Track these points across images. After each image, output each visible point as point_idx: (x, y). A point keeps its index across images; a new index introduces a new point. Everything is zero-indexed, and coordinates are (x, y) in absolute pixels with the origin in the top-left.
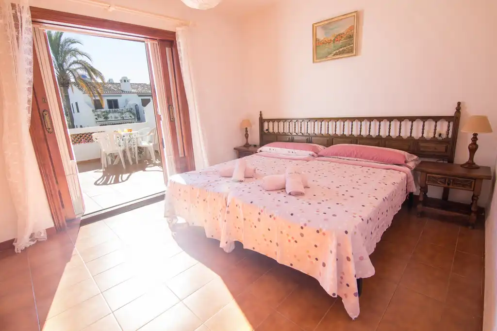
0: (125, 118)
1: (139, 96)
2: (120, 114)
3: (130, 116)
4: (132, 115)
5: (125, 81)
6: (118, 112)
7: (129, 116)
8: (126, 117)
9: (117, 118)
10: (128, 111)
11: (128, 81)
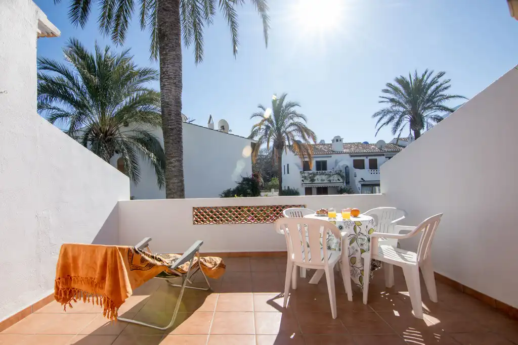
0: (331, 182)
1: (351, 156)
2: (327, 176)
3: (339, 180)
4: (340, 178)
5: (337, 141)
7: (337, 179)
8: (333, 180)
9: (324, 181)
10: (337, 174)
11: (340, 140)
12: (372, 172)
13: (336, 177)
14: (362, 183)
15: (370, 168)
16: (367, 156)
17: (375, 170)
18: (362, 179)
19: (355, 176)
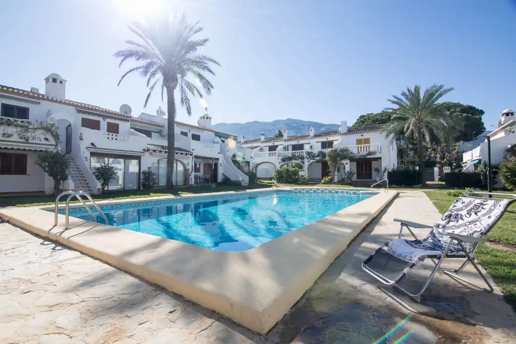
0: (30, 141)
1: (79, 111)
2: (19, 129)
3: (47, 139)
4: (49, 136)
5: (55, 80)
6: (16, 126)
7: (42, 137)
8: (34, 138)
9: (9, 136)
10: (43, 128)
11: (61, 82)
12: (110, 137)
13: (40, 135)
14: (92, 150)
15: (108, 131)
16: (105, 117)
17: (114, 134)
18: (93, 144)
19: (81, 139)
